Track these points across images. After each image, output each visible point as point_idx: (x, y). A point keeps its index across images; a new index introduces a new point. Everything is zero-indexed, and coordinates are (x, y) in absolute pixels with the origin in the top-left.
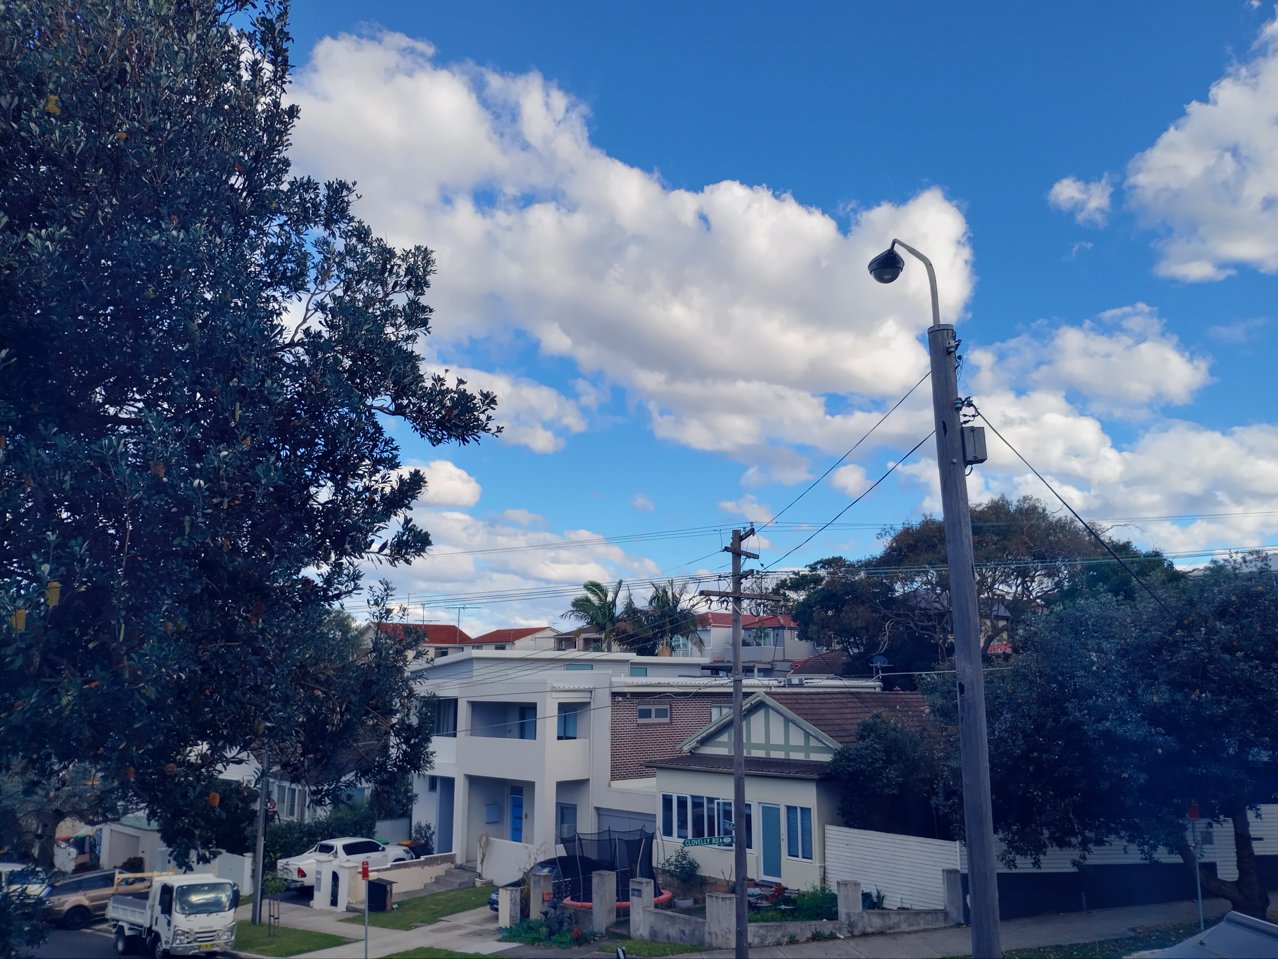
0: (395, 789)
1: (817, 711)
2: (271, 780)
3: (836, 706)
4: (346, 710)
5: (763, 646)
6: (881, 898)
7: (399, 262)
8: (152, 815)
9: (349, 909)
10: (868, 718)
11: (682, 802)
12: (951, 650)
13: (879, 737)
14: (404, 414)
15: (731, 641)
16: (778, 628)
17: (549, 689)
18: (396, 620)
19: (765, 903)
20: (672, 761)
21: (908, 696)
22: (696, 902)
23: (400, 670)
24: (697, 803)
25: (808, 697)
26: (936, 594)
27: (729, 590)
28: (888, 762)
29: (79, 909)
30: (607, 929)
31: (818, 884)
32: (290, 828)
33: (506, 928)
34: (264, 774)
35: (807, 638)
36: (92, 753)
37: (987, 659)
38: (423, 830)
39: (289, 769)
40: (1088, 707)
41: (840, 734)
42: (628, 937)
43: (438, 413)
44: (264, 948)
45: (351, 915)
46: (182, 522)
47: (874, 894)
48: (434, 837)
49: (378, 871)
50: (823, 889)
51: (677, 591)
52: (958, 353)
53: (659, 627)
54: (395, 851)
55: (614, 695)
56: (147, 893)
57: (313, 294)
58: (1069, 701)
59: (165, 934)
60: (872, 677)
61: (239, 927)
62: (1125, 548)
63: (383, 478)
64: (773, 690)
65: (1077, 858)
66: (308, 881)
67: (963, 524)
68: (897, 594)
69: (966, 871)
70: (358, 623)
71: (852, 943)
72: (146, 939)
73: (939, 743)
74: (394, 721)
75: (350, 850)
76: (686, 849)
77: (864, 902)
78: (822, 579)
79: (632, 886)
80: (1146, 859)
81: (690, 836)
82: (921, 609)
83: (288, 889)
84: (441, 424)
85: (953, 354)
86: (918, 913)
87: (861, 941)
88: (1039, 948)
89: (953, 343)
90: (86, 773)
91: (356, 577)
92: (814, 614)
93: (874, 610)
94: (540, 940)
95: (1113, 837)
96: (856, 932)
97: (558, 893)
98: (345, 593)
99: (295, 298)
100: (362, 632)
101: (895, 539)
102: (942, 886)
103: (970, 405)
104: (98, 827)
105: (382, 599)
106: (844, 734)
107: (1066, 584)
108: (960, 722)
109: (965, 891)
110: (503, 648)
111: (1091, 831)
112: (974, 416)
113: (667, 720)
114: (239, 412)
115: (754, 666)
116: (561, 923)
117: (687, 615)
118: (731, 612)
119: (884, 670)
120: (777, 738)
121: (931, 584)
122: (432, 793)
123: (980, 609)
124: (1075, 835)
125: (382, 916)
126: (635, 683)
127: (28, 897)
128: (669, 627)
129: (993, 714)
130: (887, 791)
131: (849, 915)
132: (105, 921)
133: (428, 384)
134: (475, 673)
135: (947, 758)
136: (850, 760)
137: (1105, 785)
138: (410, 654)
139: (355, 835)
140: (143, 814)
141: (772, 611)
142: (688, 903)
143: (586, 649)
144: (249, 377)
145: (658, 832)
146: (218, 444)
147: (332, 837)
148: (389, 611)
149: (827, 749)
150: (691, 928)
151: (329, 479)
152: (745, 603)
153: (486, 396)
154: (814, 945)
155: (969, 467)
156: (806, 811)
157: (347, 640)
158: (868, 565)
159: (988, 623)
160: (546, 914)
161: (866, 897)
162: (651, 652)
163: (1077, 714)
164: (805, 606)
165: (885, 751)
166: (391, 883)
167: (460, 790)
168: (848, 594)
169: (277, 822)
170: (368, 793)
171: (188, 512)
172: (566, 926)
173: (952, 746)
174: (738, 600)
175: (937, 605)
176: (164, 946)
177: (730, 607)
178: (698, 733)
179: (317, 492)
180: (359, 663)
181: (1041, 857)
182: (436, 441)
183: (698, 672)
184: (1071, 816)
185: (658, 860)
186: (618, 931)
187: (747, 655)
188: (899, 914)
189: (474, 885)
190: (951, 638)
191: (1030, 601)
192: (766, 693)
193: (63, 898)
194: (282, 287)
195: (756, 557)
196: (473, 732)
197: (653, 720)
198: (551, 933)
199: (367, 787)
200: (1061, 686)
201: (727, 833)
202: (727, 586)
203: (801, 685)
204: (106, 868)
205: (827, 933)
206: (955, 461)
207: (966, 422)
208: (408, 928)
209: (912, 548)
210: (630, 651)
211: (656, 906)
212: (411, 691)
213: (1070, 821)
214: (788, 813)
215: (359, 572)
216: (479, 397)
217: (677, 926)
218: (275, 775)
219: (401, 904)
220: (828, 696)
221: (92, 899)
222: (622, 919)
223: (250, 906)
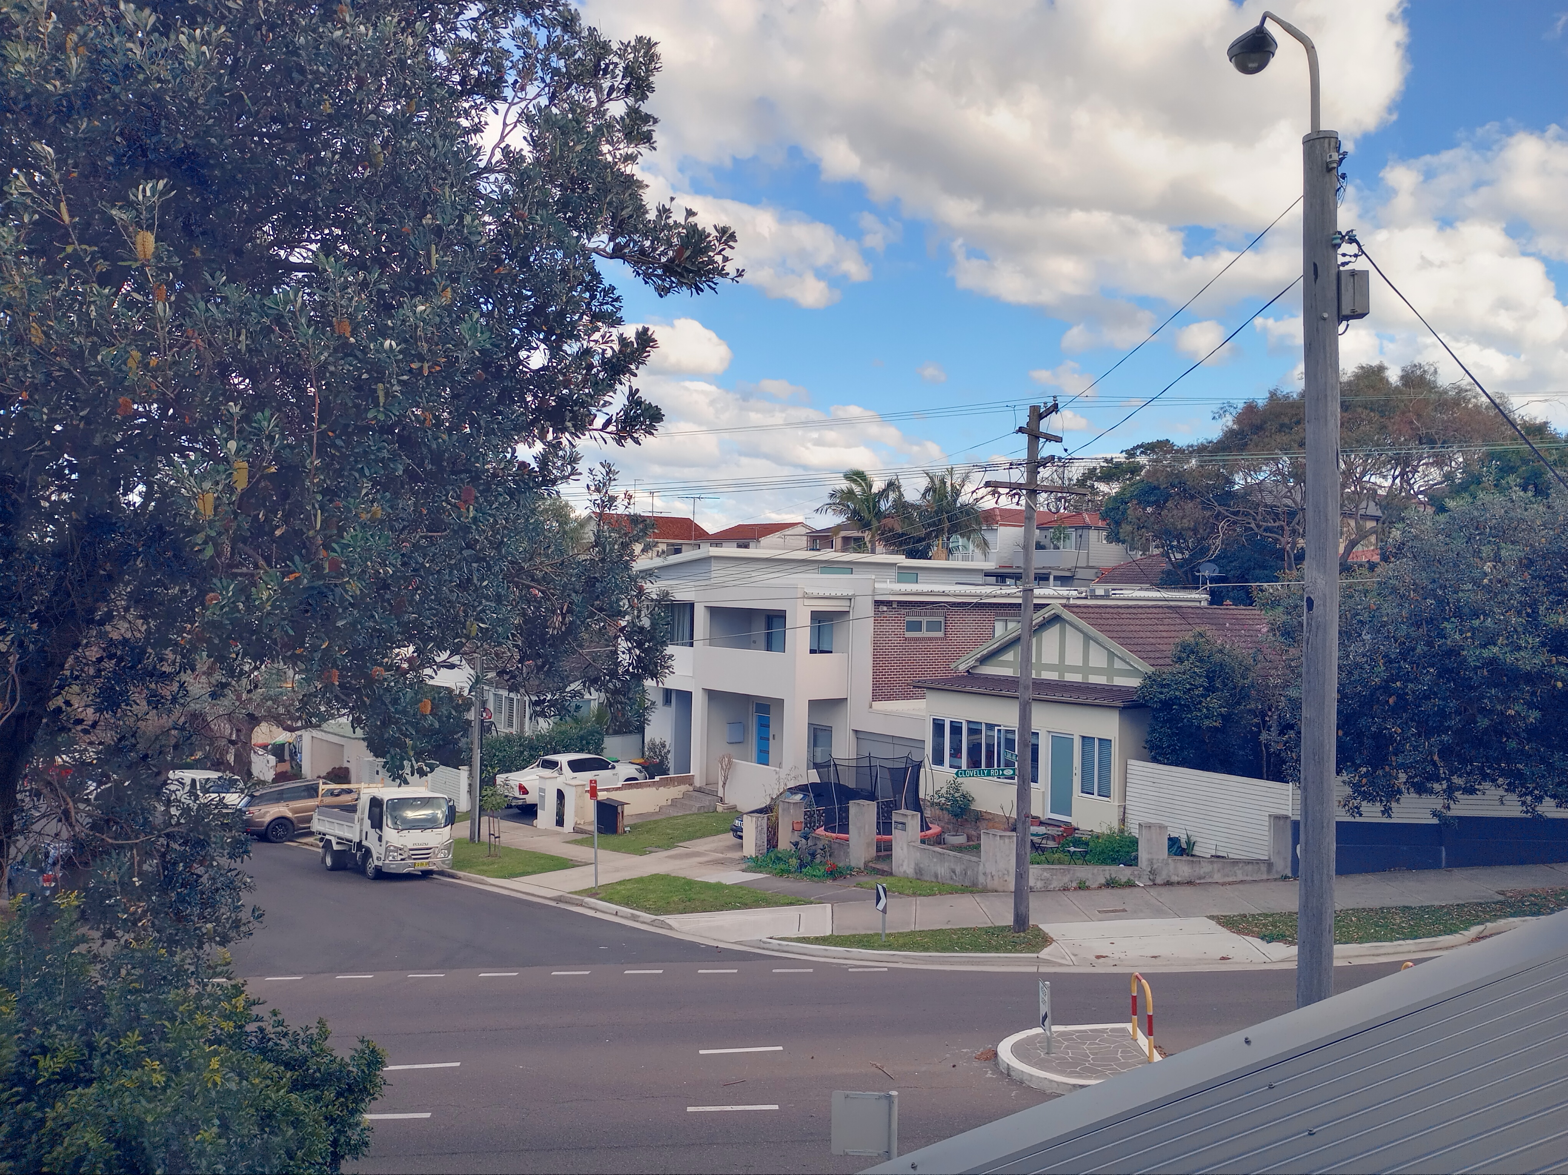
0: (629, 699)
1: (1124, 628)
2: (486, 688)
3: (1149, 622)
4: (568, 611)
5: (1061, 549)
6: (1191, 844)
7: (616, 59)
8: (356, 723)
9: (577, 830)
10: (1188, 637)
11: (956, 729)
12: (1300, 557)
13: (1201, 660)
14: (623, 257)
15: (1022, 543)
16: (1083, 528)
17: (800, 595)
18: (621, 510)
19: (1051, 844)
20: (946, 681)
21: (1242, 611)
22: (969, 838)
23: (627, 567)
24: (974, 730)
25: (1115, 610)
26: (1287, 487)
27: (1022, 481)
28: (1210, 689)
29: (281, 821)
30: (866, 865)
31: (1116, 825)
32: (509, 741)
33: (751, 858)
34: (478, 681)
35: (1118, 541)
36: (289, 653)
37: (1346, 568)
38: (658, 749)
39: (506, 677)
40: (1473, 629)
41: (1152, 655)
42: (891, 874)
43: (664, 253)
44: (485, 868)
45: (579, 836)
46: (375, 391)
47: (1183, 839)
48: (669, 756)
49: (607, 790)
50: (1122, 831)
51: (957, 481)
52: (1341, 170)
53: (934, 524)
54: (626, 770)
55: (878, 603)
56: (355, 806)
57: (512, 104)
58: (1448, 620)
59: (377, 850)
60: (1198, 588)
61: (455, 845)
62: (1539, 430)
63: (603, 337)
64: (1072, 602)
65: (1439, 807)
66: (530, 799)
67: (1329, 398)
68: (1237, 487)
69: (1298, 818)
70: (577, 513)
71: (1153, 892)
72: (355, 855)
73: (1276, 668)
74: (623, 624)
75: (576, 766)
76: (959, 780)
77: (1170, 847)
78: (1143, 466)
79: (895, 817)
80: (1527, 812)
81: (964, 767)
82: (1266, 506)
83: (510, 807)
84: (669, 269)
85: (1335, 172)
86: (1236, 862)
87: (1164, 890)
88: (1382, 908)
89: (1336, 156)
90: (281, 675)
91: (573, 460)
92: (1129, 512)
93: (1206, 506)
94: (789, 872)
95: (1487, 785)
96: (1159, 881)
97: (810, 822)
98: (562, 478)
99: (489, 109)
100: (583, 523)
101: (1238, 420)
102: (1267, 833)
103: (1352, 240)
104: (298, 733)
105: (604, 485)
106: (1158, 655)
107: (1459, 476)
108: (1304, 645)
109: (1296, 841)
110: (746, 546)
111: (1460, 776)
112: (1356, 256)
113: (940, 634)
114: (435, 257)
115: (1049, 574)
116: (813, 855)
117: (969, 511)
118: (1023, 508)
119: (1213, 580)
120: (1074, 657)
121: (1283, 475)
122: (666, 708)
123: (1342, 506)
124: (1438, 780)
125: (612, 839)
126: (903, 590)
127: (226, 806)
128: (947, 524)
129: (1347, 635)
130: (1207, 722)
131: (1151, 862)
132: (311, 834)
133: (652, 216)
134: (713, 575)
135: (1286, 685)
136: (1163, 686)
137: (1483, 723)
138: (638, 548)
139: (581, 751)
140: (345, 721)
141: (1075, 507)
142: (961, 839)
143: (844, 550)
144: (444, 212)
145: (926, 759)
146: (412, 297)
147: (556, 752)
148: (613, 499)
149: (1135, 672)
150: (963, 867)
151: (542, 341)
152: (1042, 497)
153: (723, 231)
154: (1107, 892)
155: (1344, 323)
156: (1105, 743)
157: (565, 532)
158: (1201, 450)
159: (1352, 523)
160: (796, 844)
161: (1173, 842)
162: (923, 555)
163: (1457, 636)
164: (1120, 500)
165: (1207, 677)
166: (623, 804)
167: (699, 704)
168: (1173, 486)
169: (494, 733)
170: (594, 705)
171: (380, 380)
172: (818, 858)
173: (1293, 671)
174: (1033, 493)
175: (1289, 502)
176: (376, 863)
177: (1023, 502)
178: (977, 650)
179: (528, 357)
180: (582, 557)
181: (1394, 805)
182: (663, 291)
183: (980, 579)
184: (1436, 758)
185: (925, 791)
186: (878, 866)
187: (1041, 560)
188: (1212, 862)
189: (715, 810)
190: (1301, 542)
191: (1409, 497)
192: (1065, 606)
193: (264, 809)
194: (475, 96)
195: (1058, 440)
196: (712, 641)
197: (924, 634)
198: (802, 865)
199: (595, 698)
200: (1441, 602)
201: (1009, 764)
202: (1019, 476)
203: (1106, 596)
204: (309, 778)
205: (1124, 880)
206: (1326, 315)
207: (1344, 264)
208: (642, 853)
209: (1258, 429)
210: (897, 553)
211: (923, 842)
212: (641, 590)
213: (1434, 764)
214: (1083, 745)
215: (578, 454)
216: (714, 233)
217: (946, 864)
218: (490, 683)
219: (634, 827)
220: (1140, 610)
221: (295, 811)
222: (882, 853)
223: (468, 823)
